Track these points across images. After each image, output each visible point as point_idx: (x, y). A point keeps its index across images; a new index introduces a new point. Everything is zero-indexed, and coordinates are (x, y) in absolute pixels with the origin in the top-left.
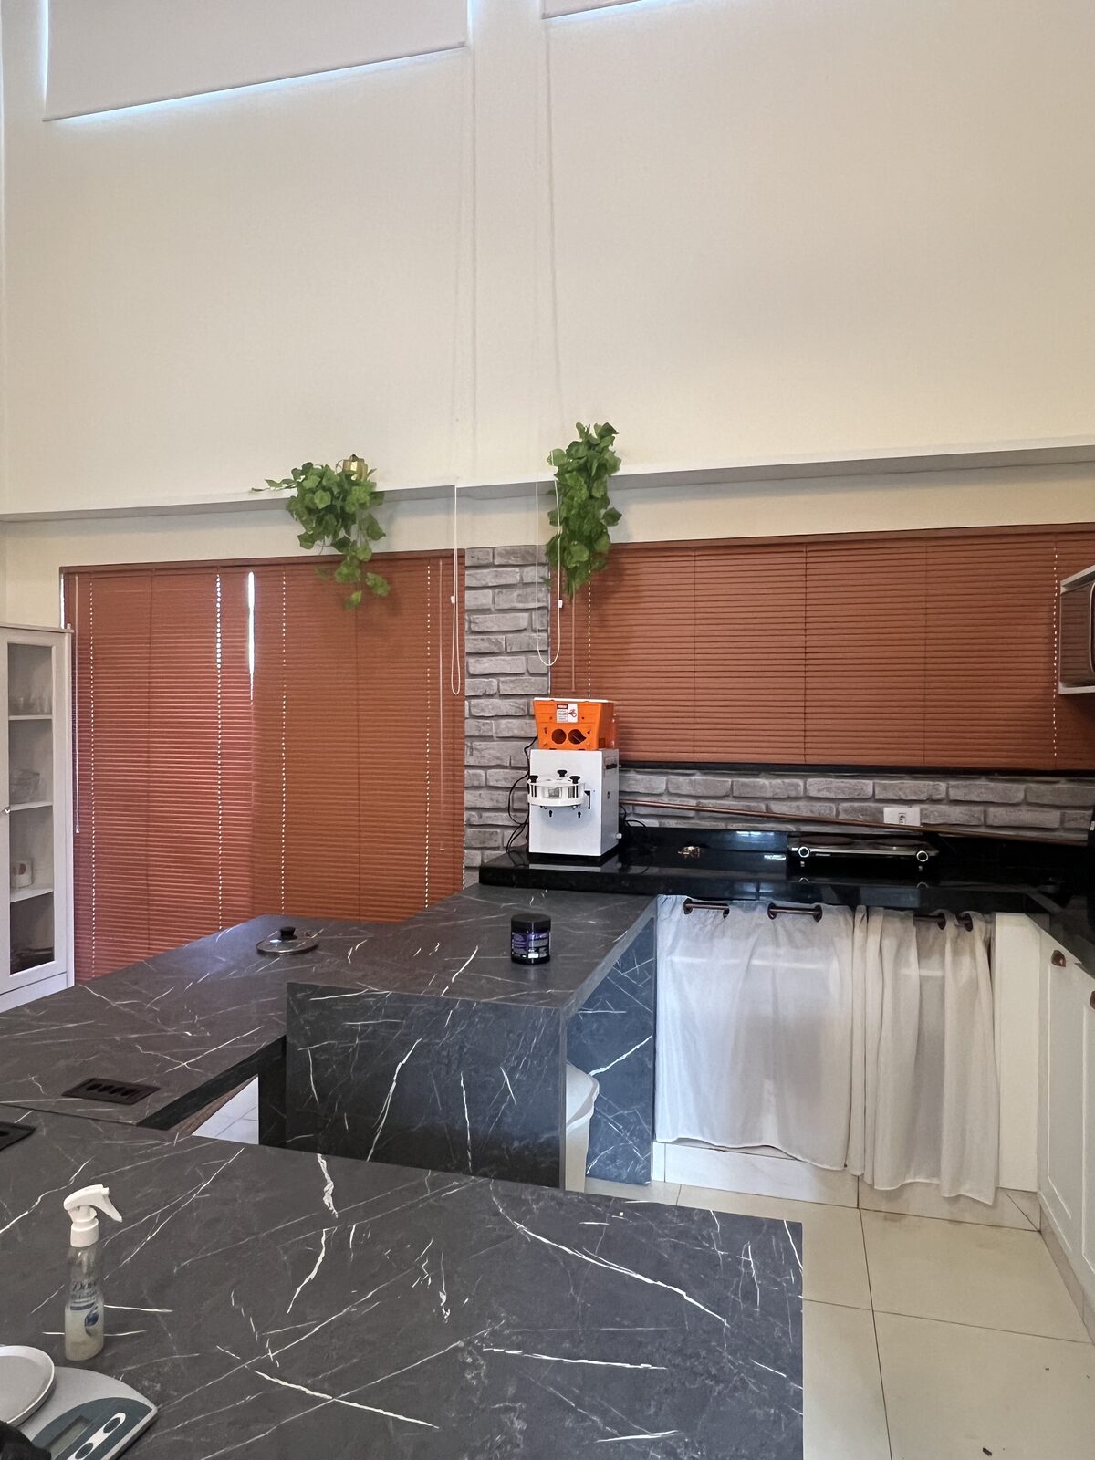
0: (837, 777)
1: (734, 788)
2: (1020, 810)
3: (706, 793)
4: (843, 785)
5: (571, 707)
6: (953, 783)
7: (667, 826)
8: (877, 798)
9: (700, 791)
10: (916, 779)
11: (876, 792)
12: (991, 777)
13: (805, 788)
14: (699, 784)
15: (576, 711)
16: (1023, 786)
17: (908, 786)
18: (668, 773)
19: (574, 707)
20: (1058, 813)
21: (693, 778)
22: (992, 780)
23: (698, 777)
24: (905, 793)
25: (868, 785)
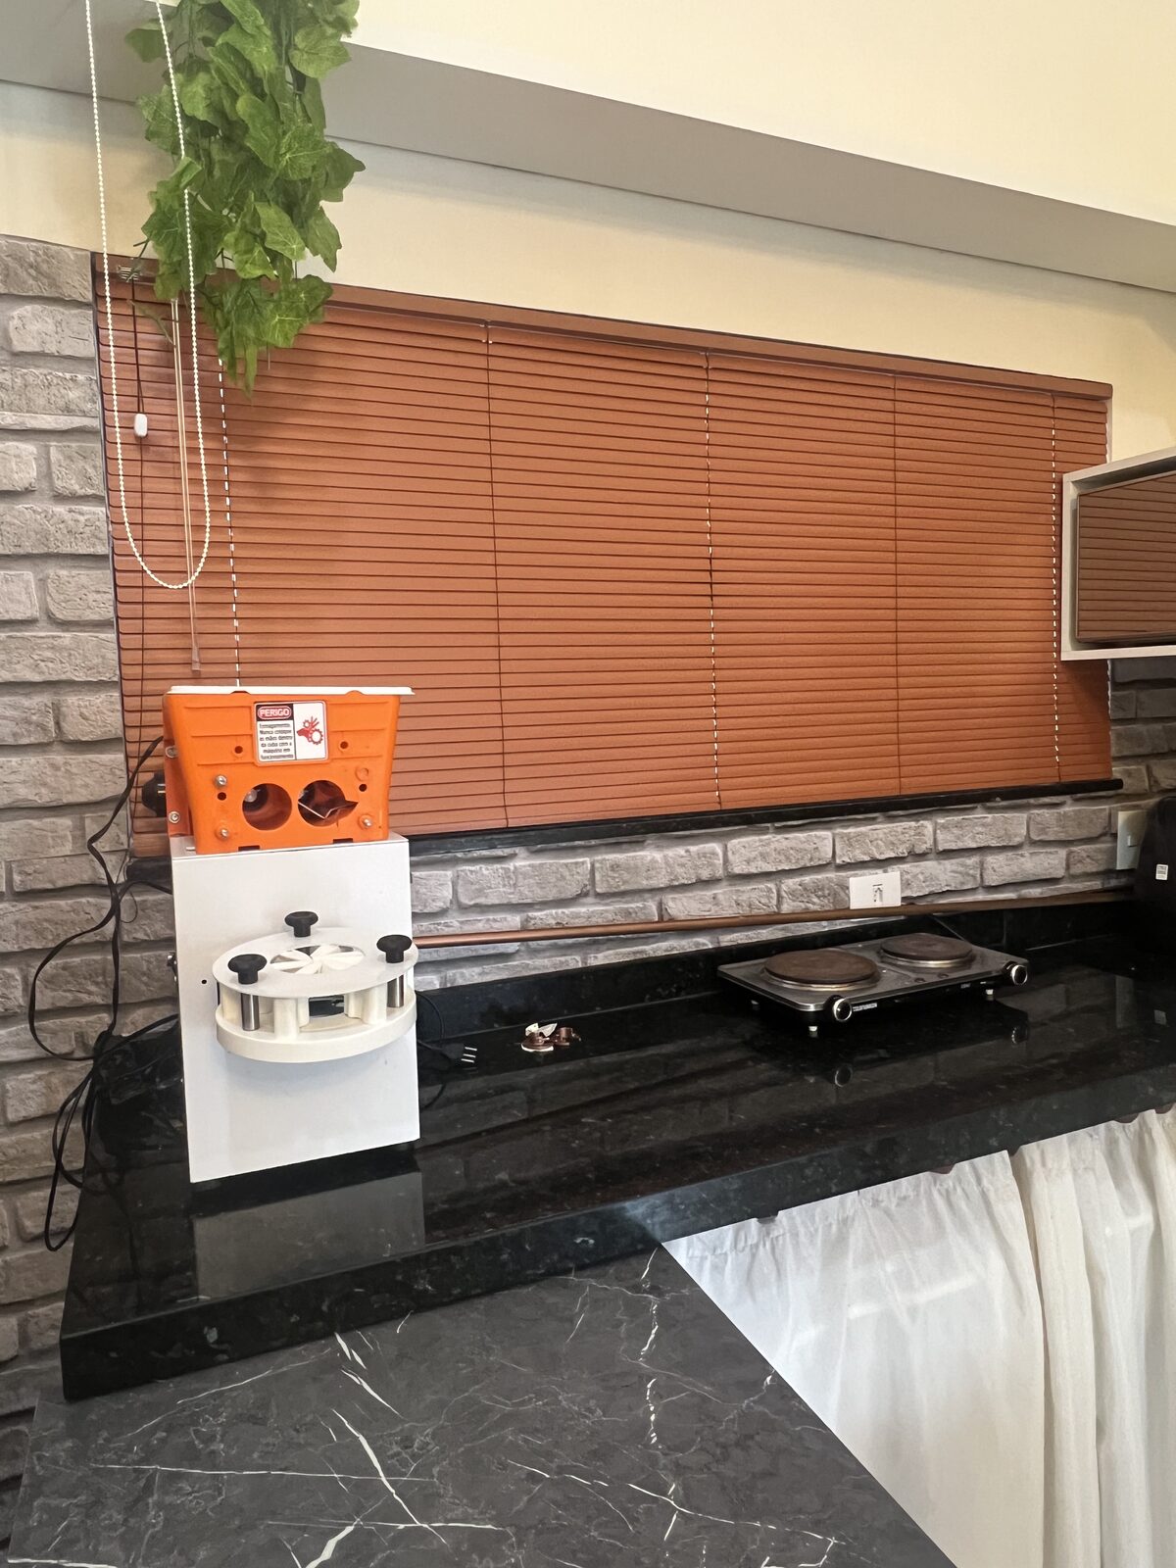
0: (779, 830)
1: (598, 876)
2: (1022, 856)
3: (539, 894)
4: (785, 843)
5: (303, 713)
6: (941, 821)
7: (460, 982)
8: (838, 861)
9: (528, 892)
10: (892, 819)
11: (838, 851)
12: (988, 804)
13: (726, 861)
14: (525, 876)
15: (321, 727)
16: (1023, 816)
17: (881, 835)
18: (456, 861)
19: (315, 712)
20: (1063, 853)
21: (511, 865)
22: (990, 810)
23: (523, 861)
24: (877, 847)
25: (822, 841)
